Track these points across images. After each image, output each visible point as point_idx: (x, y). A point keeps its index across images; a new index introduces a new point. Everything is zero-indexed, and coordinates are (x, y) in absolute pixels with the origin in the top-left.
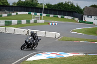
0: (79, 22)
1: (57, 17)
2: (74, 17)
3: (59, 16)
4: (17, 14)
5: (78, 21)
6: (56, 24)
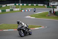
0: (47, 7)
1: (33, 5)
3: (35, 5)
6: (29, 10)
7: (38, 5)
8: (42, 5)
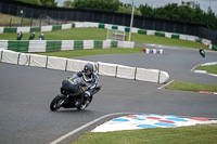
0: (213, 49)
1: (164, 36)
2: (202, 36)
3: (168, 35)
4: (73, 26)
5: (211, 47)
6: (161, 51)
7: (178, 37)
8: (192, 38)
